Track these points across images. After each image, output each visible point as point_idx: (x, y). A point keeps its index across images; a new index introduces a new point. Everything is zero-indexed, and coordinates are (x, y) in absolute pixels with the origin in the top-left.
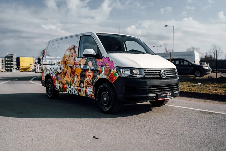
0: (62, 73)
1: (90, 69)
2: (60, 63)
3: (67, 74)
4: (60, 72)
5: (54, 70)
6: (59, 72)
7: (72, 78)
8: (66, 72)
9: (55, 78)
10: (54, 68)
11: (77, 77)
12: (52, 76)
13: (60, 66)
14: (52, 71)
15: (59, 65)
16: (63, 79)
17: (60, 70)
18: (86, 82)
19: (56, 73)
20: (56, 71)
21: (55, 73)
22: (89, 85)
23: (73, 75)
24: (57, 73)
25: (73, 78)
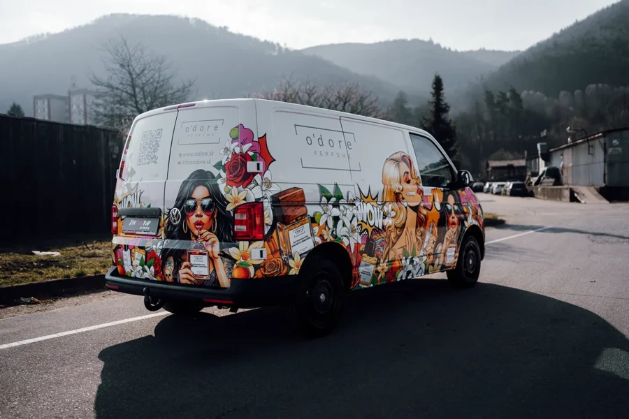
0: (389, 227)
1: (453, 211)
2: (380, 198)
3: (405, 230)
4: (383, 226)
5: (355, 223)
6: (381, 228)
7: (419, 238)
8: (403, 222)
9: (362, 248)
10: (354, 216)
11: (432, 233)
12: (349, 244)
13: (381, 207)
14: (344, 225)
15: (374, 204)
16: (394, 244)
17: (384, 218)
18: (447, 238)
19: (365, 232)
20: (365, 226)
21: (360, 233)
22: (451, 245)
23: (422, 229)
24: (370, 230)
25: (421, 236)
